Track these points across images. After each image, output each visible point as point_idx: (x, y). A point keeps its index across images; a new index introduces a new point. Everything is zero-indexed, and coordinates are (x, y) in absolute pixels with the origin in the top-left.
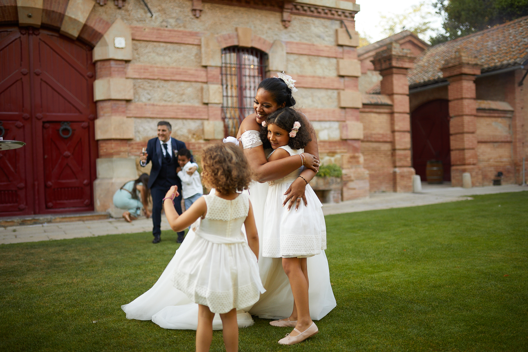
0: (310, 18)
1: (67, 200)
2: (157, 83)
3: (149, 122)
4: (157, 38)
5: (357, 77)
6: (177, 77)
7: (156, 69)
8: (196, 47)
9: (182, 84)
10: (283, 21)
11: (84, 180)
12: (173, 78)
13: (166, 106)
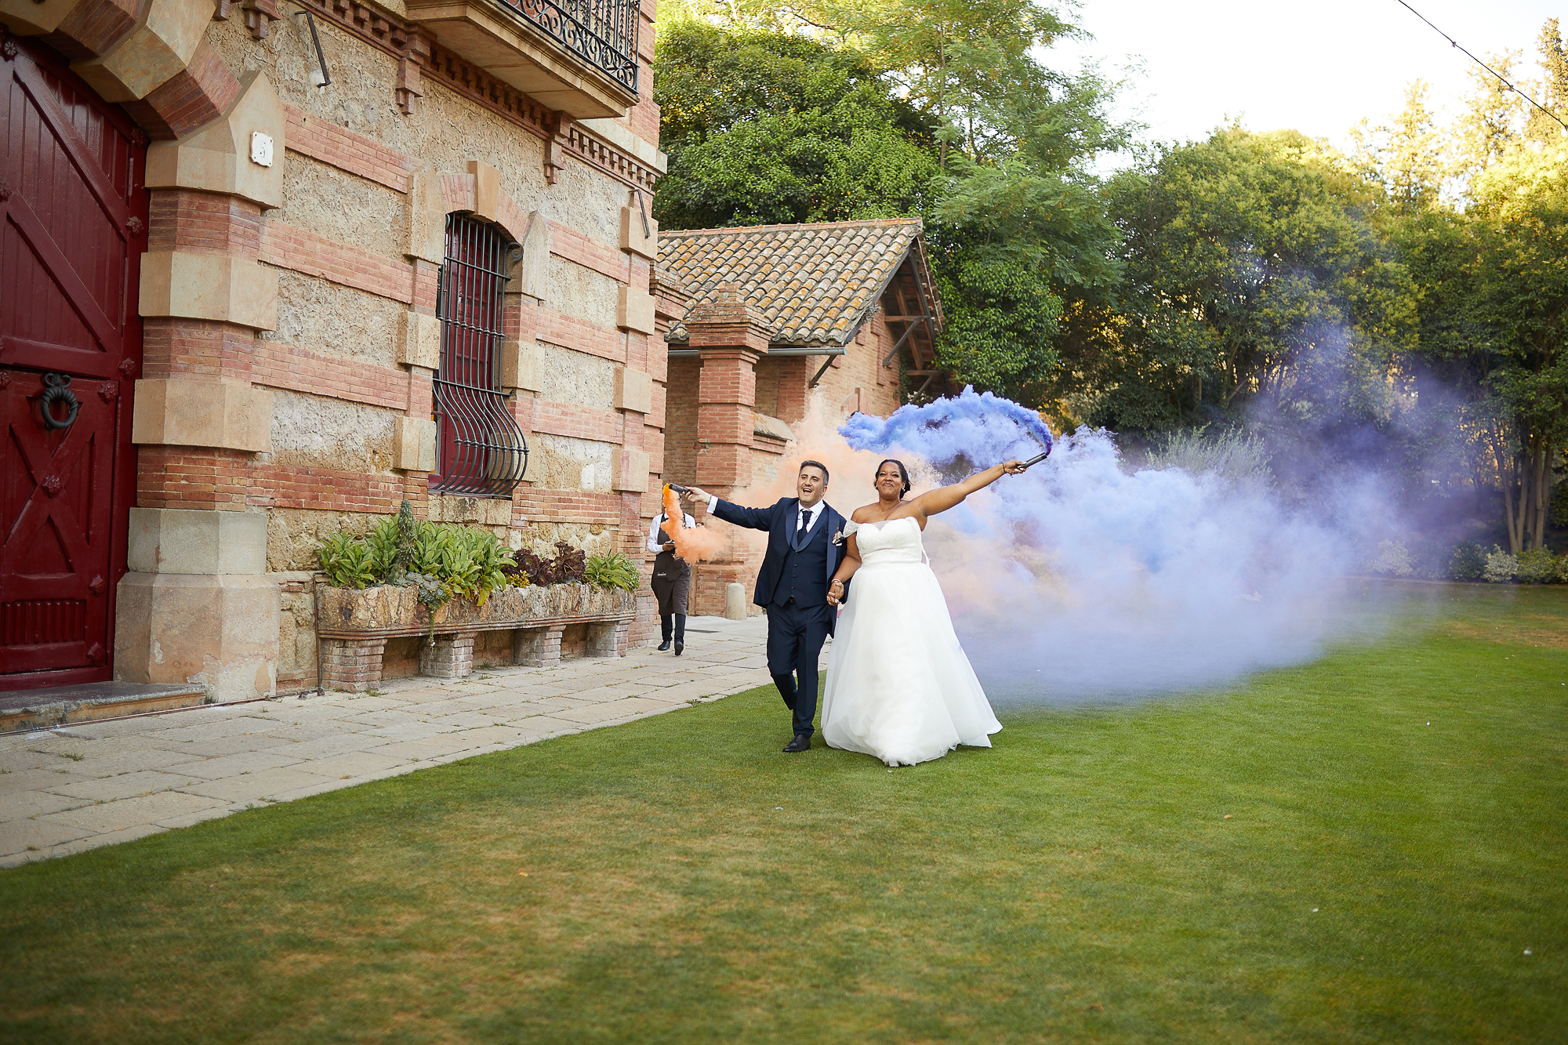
0: (587, 169)
1: (36, 642)
2: (315, 287)
3: (291, 404)
4: (326, 152)
5: (645, 334)
6: (359, 280)
7: (319, 246)
8: (396, 197)
9: (365, 299)
10: (549, 165)
11: (92, 576)
12: (352, 281)
13: (332, 361)
